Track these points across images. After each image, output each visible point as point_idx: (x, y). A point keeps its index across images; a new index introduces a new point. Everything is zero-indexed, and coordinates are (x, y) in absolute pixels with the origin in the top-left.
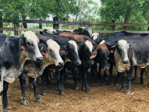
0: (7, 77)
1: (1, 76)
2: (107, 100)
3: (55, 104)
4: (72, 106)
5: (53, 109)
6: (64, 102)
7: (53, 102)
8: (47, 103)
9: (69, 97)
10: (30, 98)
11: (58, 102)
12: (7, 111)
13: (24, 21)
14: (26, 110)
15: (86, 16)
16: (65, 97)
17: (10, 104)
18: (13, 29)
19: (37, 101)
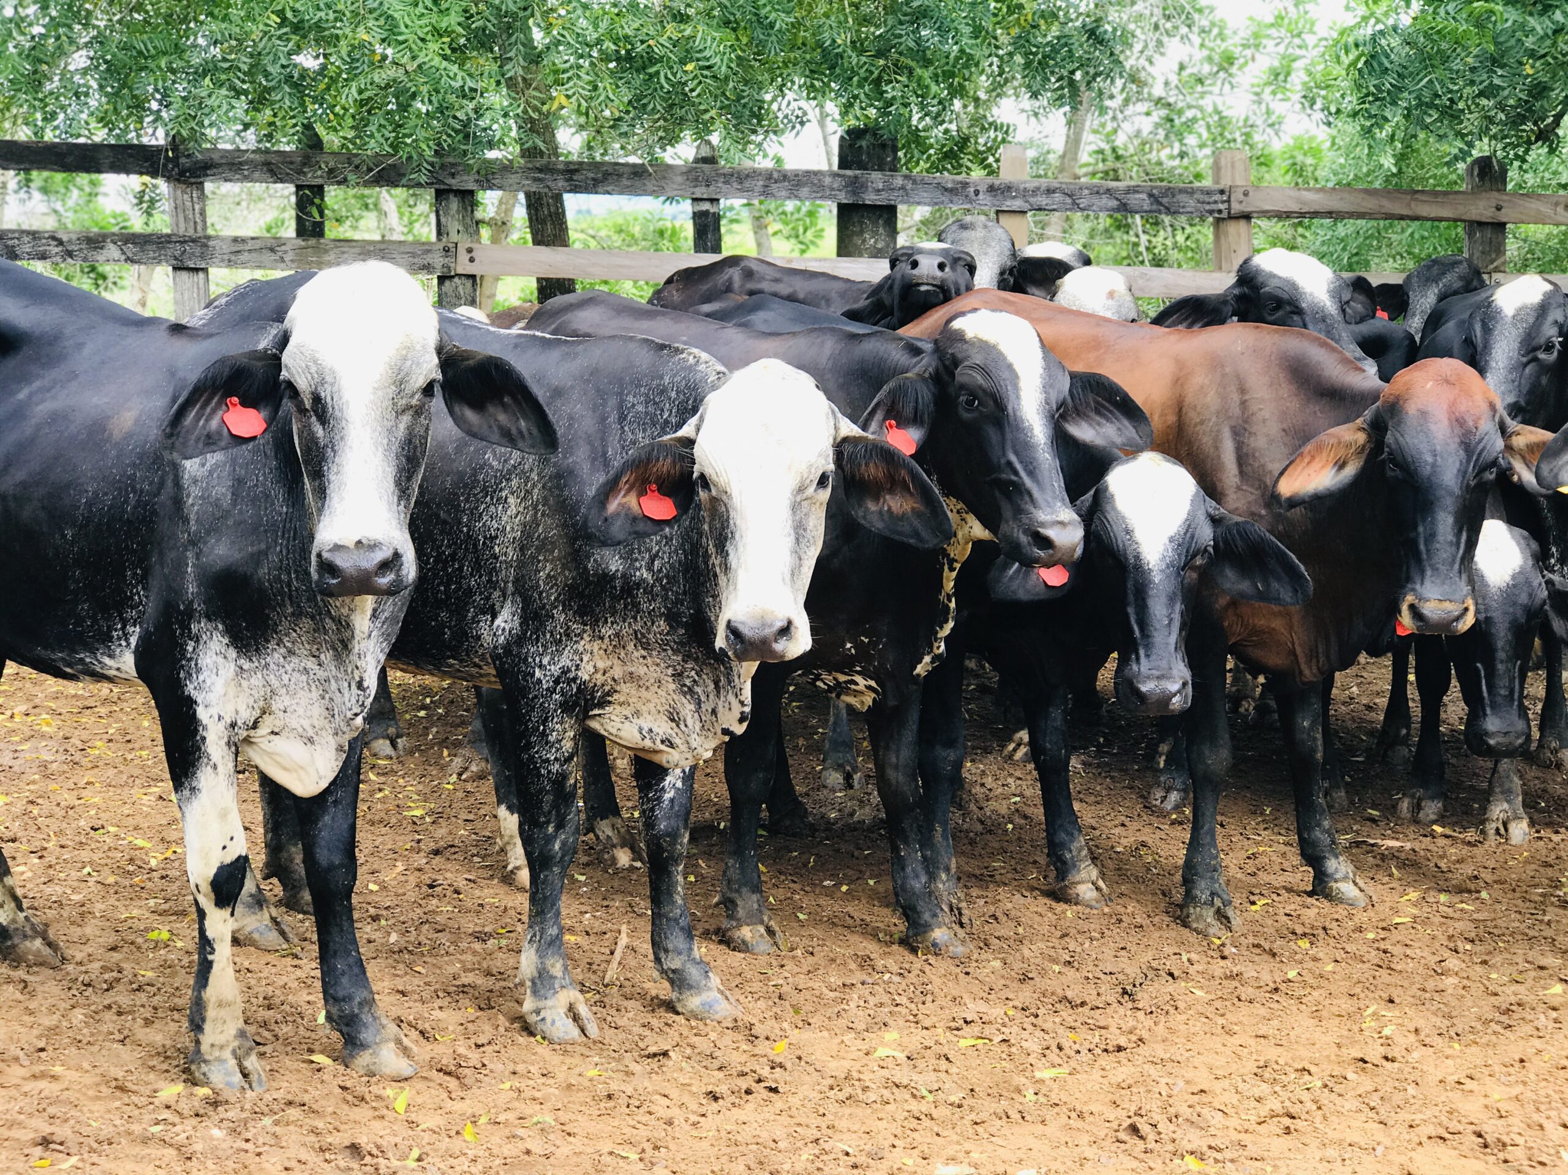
0: (263, 731)
2: (1421, 1023)
3: (864, 1047)
4: (1047, 1074)
5: (841, 1096)
6: (953, 1024)
7: (843, 1022)
8: (777, 1026)
9: (1012, 979)
10: (605, 972)
11: (891, 1022)
12: (381, 1092)
13: (540, 170)
14: (570, 1086)
15: (1183, 119)
16: (967, 973)
17: (410, 1024)
18: (428, 251)
19: (679, 1000)
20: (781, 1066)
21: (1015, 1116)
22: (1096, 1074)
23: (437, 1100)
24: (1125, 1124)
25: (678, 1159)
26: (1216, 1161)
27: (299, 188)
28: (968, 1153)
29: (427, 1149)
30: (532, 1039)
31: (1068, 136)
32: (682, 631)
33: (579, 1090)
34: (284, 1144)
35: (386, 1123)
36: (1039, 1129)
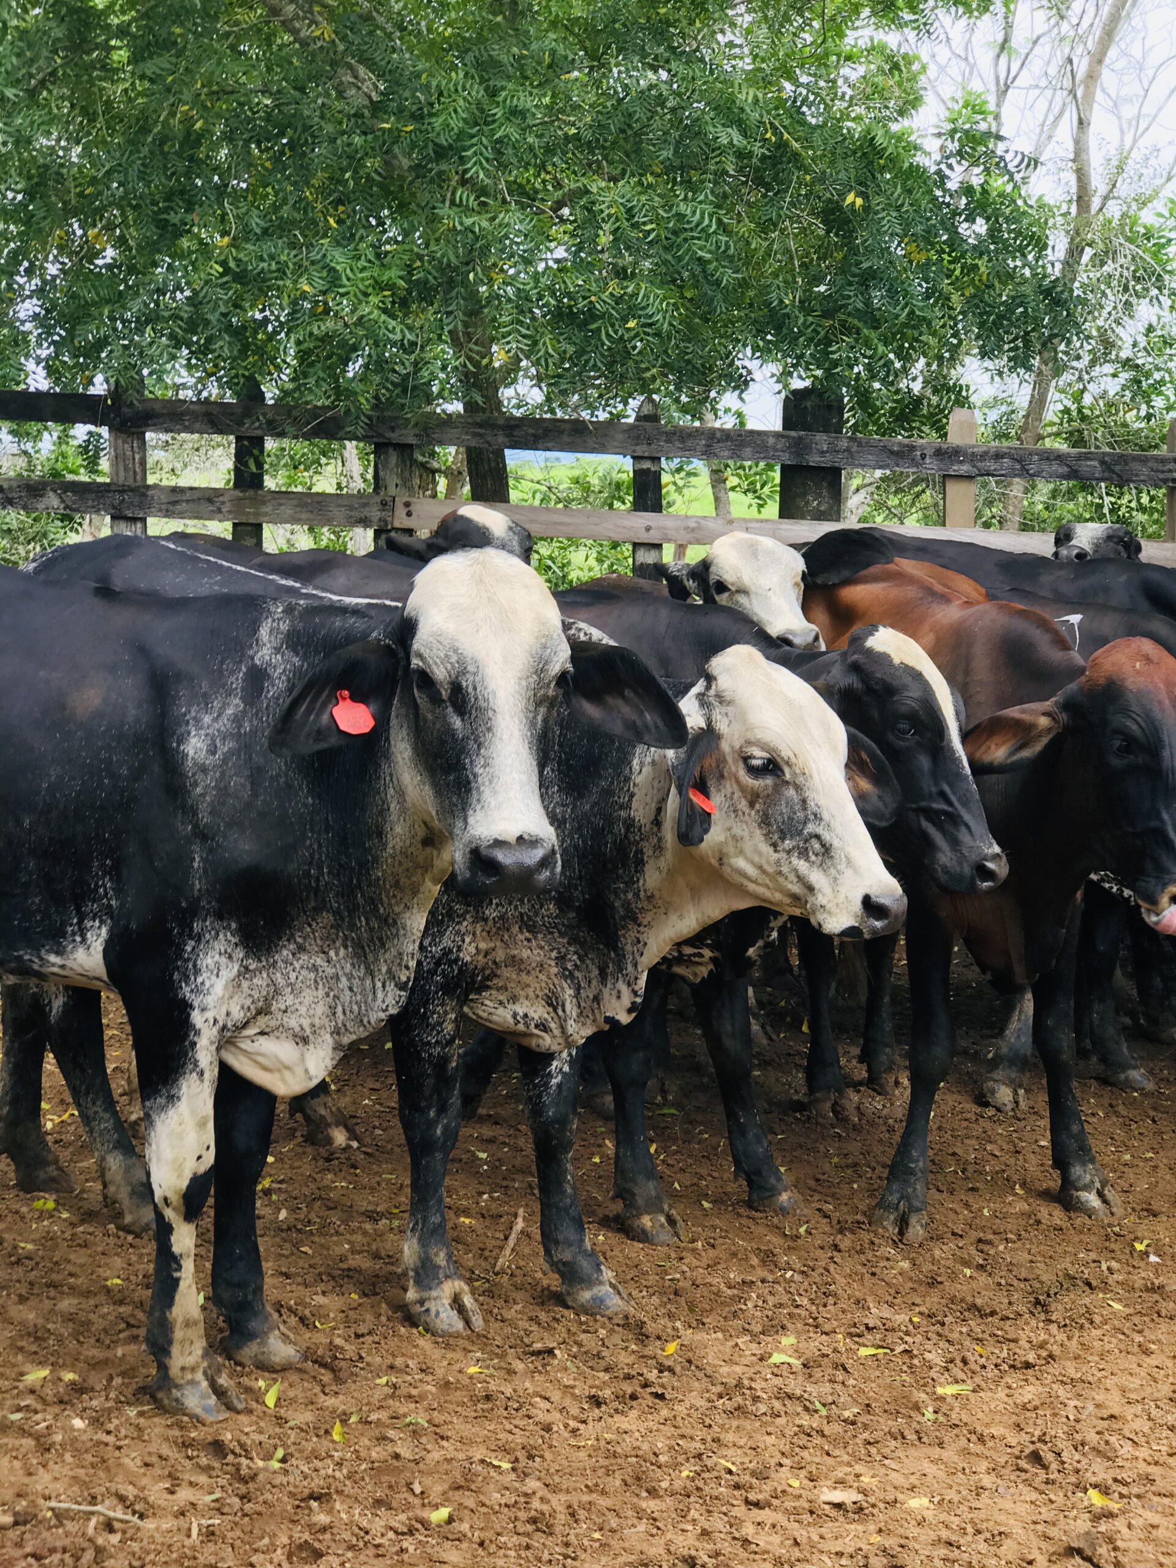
0: (250, 1031)
1: (197, 1018)
3: (759, 1351)
4: (950, 1390)
5: (729, 1405)
6: (853, 1330)
7: (738, 1323)
8: (669, 1324)
9: (920, 1282)
10: (497, 1259)
11: (789, 1325)
12: (253, 1384)
13: (480, 425)
14: (448, 1384)
15: (1151, 381)
16: (873, 1274)
17: (290, 1309)
18: (366, 505)
19: (569, 1294)
20: (671, 1370)
21: (911, 1437)
22: (1001, 1394)
23: (309, 1394)
24: (1027, 1451)
25: (552, 1470)
26: (1122, 1496)
27: (238, 439)
28: (858, 1476)
29: (292, 1449)
30: (414, 1331)
31: (1033, 396)
32: (572, 915)
33: (457, 1389)
34: (146, 1437)
35: (254, 1418)
36: (936, 1452)
